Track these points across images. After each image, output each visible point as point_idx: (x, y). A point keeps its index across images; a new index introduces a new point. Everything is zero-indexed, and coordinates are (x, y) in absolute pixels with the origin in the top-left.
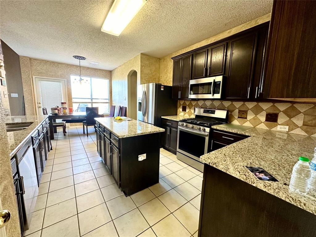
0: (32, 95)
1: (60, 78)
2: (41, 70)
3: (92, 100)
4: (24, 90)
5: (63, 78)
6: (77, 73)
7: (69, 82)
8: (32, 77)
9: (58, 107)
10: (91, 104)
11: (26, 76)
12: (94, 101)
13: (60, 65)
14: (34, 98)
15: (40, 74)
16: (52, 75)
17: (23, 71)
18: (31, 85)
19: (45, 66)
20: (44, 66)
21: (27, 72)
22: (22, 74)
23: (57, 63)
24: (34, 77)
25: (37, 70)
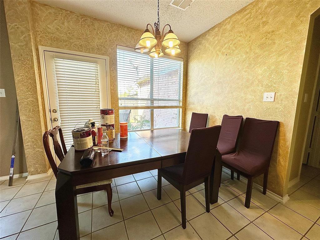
0: (36, 92)
1: (97, 53)
2: (58, 33)
3: (152, 103)
4: (17, 79)
5: (103, 54)
6: (129, 44)
7: (113, 64)
8: (37, 50)
9: (93, 124)
10: (149, 110)
11: (19, 44)
12: (156, 104)
13: (97, 24)
14: (43, 98)
15: (55, 41)
16: (81, 46)
17: (13, 30)
18: (32, 67)
19: (66, 24)
20: (63, 23)
21: (22, 33)
22: (11, 37)
23: (91, 17)
24: (41, 49)
25: (49, 33)
